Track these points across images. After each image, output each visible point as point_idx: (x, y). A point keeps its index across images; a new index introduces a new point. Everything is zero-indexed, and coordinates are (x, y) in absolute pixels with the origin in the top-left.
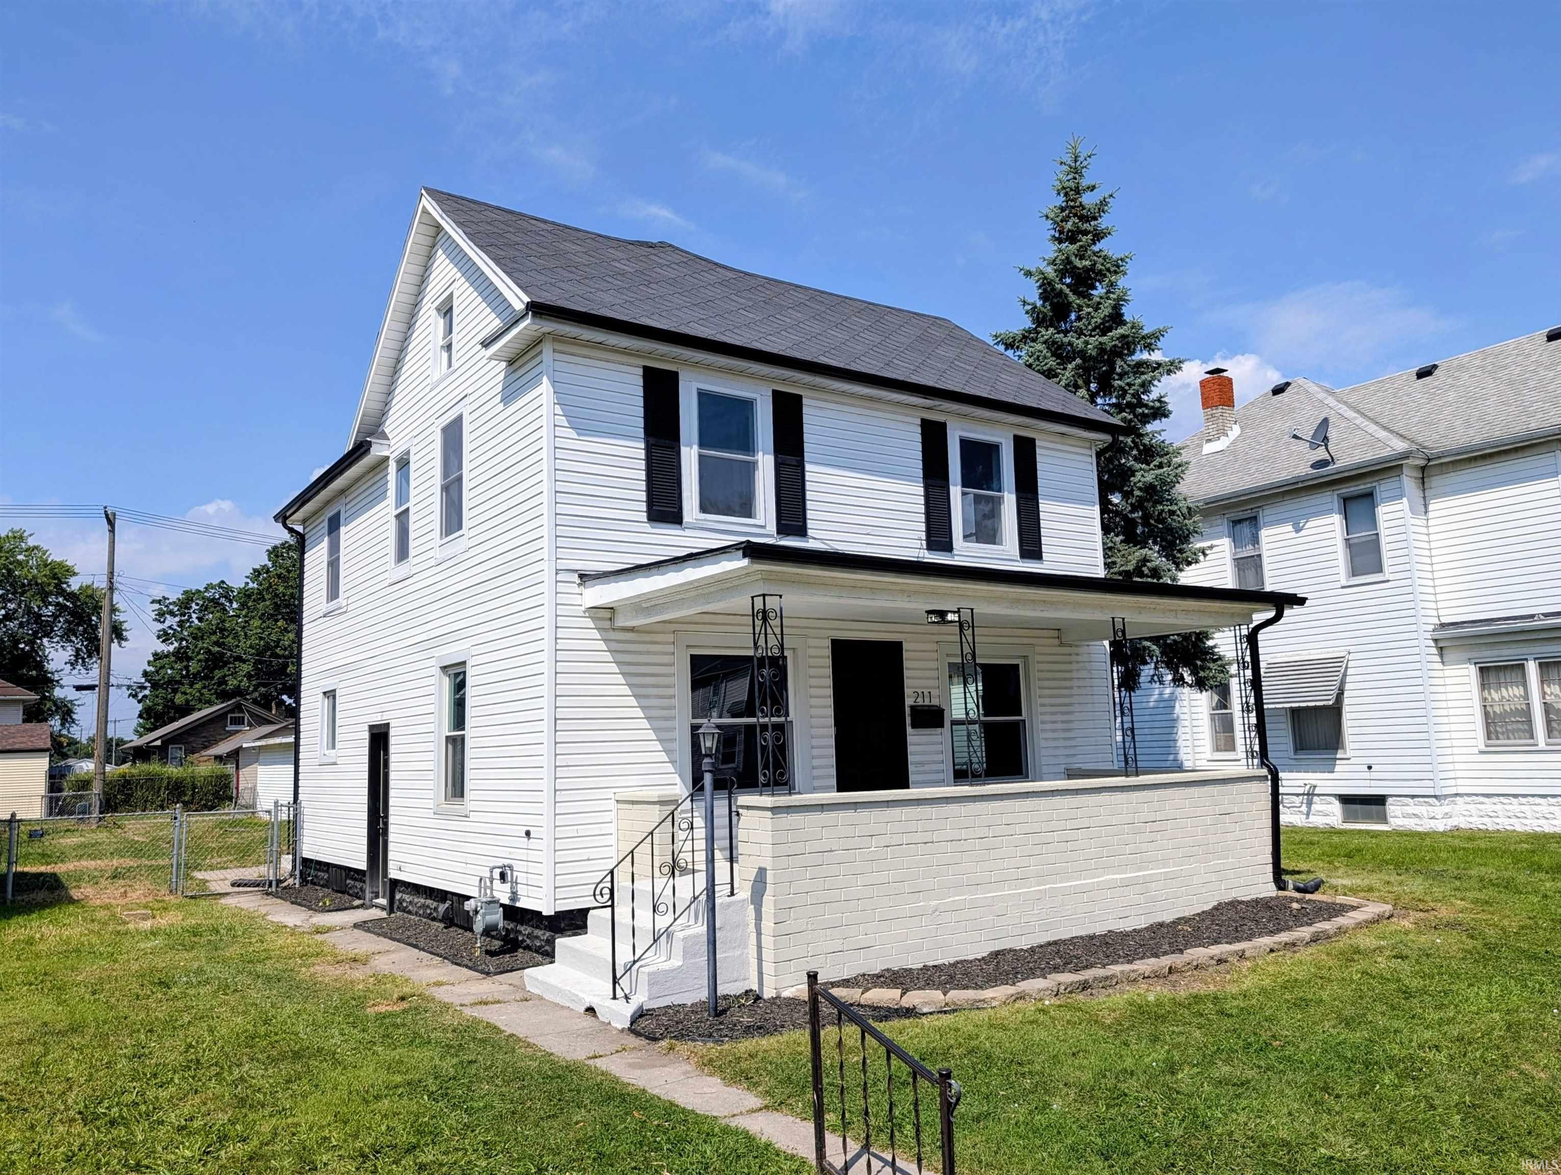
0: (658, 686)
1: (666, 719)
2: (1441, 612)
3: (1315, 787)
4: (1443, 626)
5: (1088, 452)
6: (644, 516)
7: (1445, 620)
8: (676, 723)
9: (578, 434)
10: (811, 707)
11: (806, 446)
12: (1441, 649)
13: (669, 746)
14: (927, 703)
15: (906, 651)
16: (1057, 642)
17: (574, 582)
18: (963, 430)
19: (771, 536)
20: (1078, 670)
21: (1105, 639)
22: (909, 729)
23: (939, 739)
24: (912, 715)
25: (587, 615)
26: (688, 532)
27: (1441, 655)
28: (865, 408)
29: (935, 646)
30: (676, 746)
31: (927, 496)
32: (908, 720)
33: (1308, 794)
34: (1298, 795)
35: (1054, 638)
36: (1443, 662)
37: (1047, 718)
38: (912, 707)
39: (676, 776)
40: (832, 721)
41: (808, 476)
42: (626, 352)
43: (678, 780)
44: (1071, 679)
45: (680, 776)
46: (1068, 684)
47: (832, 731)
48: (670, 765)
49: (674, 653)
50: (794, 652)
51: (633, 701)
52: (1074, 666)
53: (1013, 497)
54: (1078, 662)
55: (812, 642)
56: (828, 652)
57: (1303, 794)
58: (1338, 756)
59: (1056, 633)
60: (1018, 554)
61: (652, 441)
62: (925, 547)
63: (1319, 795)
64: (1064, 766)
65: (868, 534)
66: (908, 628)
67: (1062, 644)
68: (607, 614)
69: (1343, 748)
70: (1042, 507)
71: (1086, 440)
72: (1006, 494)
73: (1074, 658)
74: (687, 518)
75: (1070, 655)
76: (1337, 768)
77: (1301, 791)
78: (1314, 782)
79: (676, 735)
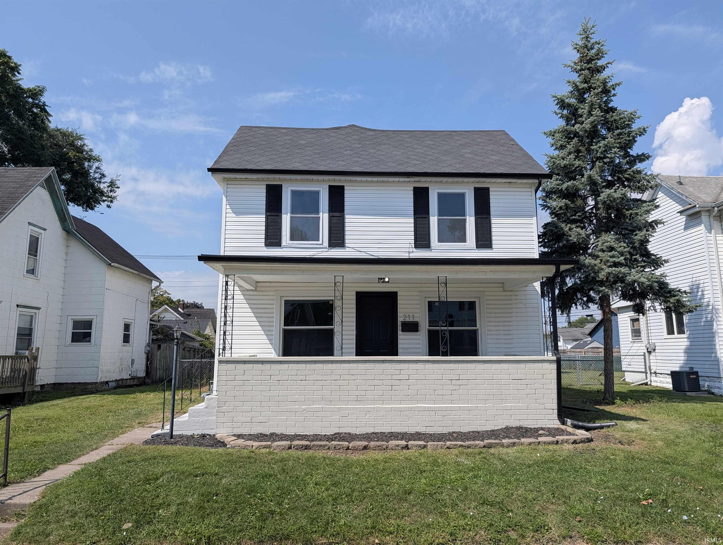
0: (267, 313)
1: (270, 326)
5: (530, 190)
6: (263, 244)
8: (274, 328)
9: (236, 215)
10: (343, 322)
11: (346, 208)
13: (270, 337)
14: (411, 320)
15: (400, 296)
16: (501, 289)
18: (439, 189)
19: (326, 248)
20: (516, 304)
22: (400, 332)
23: (418, 337)
24: (402, 326)
26: (284, 249)
28: (380, 186)
29: (418, 293)
30: (273, 337)
31: (415, 223)
32: (400, 328)
35: (499, 287)
37: (492, 328)
38: (402, 322)
39: (273, 349)
40: (355, 328)
41: (346, 220)
42: (258, 180)
43: (273, 352)
44: (511, 308)
45: (274, 350)
46: (509, 311)
47: (354, 332)
48: (270, 345)
49: (274, 299)
50: (335, 298)
51: (255, 319)
52: (514, 302)
53: (473, 219)
54: (516, 300)
55: (345, 293)
56: (354, 297)
59: (501, 285)
60: (475, 246)
61: (268, 214)
62: (413, 247)
65: (379, 243)
66: (401, 285)
67: (504, 290)
70: (493, 221)
71: (529, 184)
72: (468, 217)
73: (514, 297)
74: (284, 243)
75: (511, 296)
79: (274, 333)
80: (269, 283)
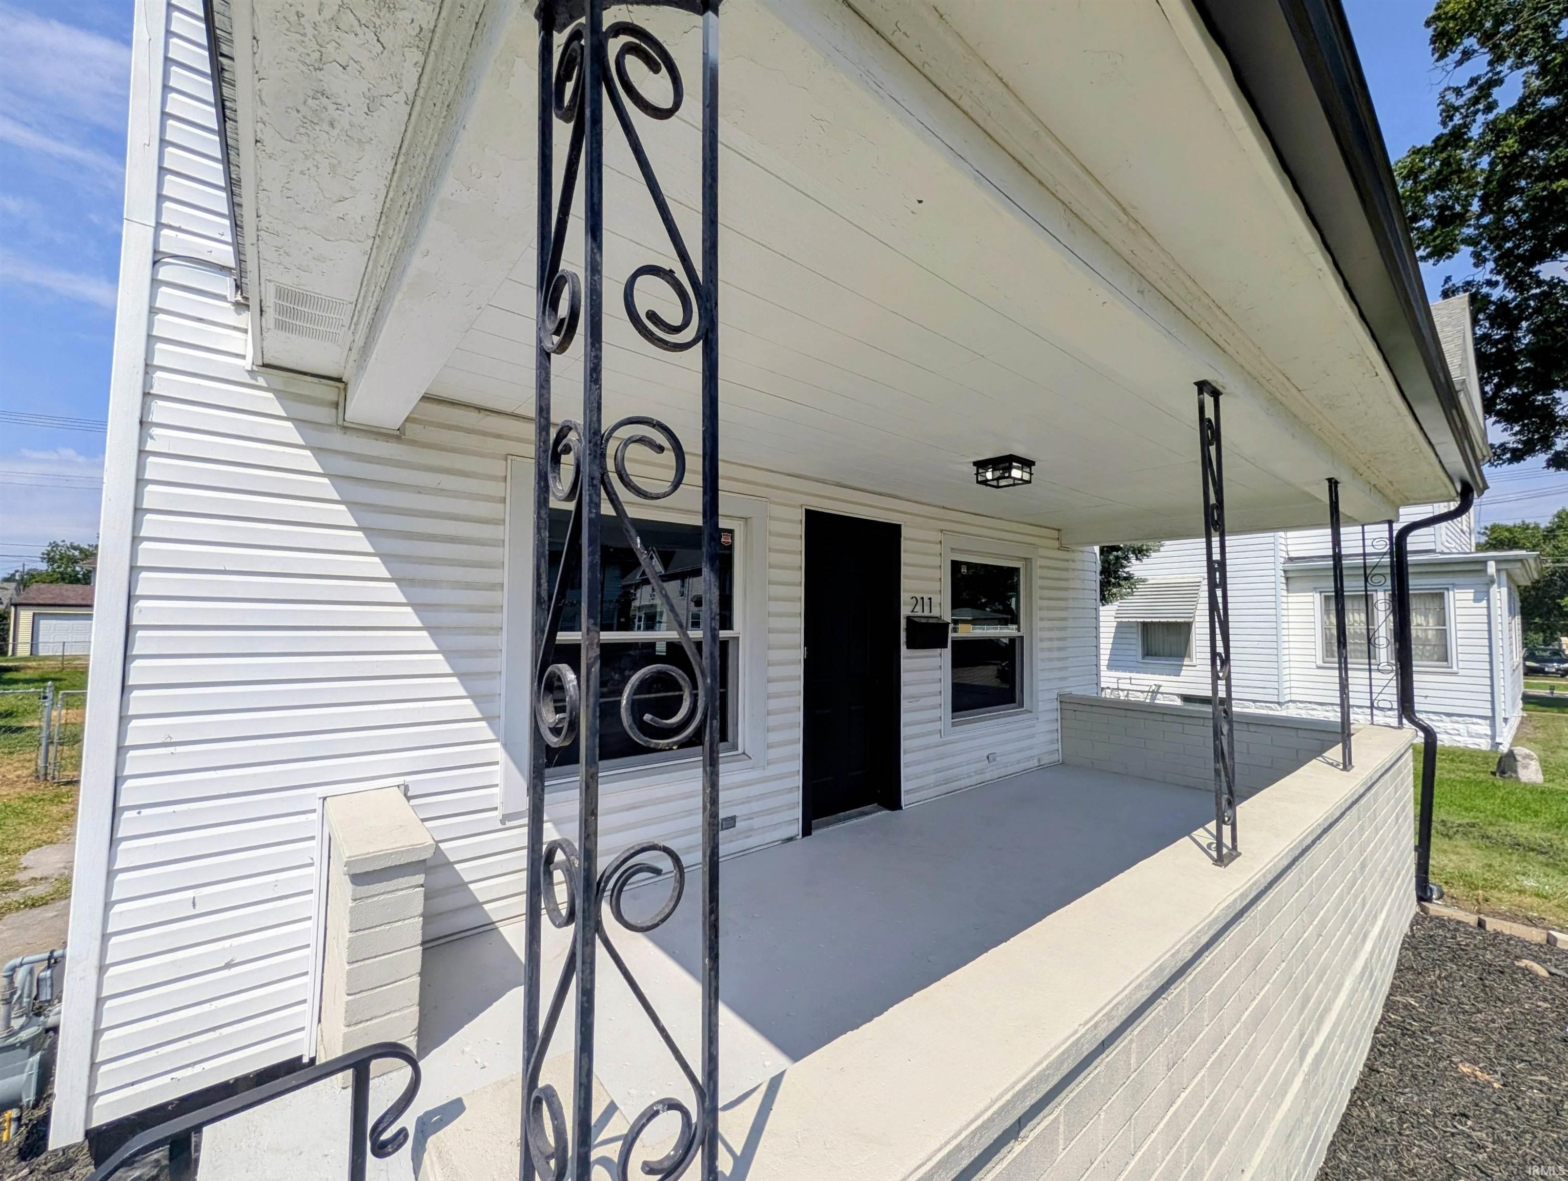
1: (476, 631)
2: (1290, 548)
3: (1160, 686)
4: (1291, 559)
7: (1292, 555)
8: (502, 641)
10: (770, 615)
12: (1287, 579)
14: (926, 613)
15: (905, 539)
16: (1056, 544)
17: (223, 298)
20: (1073, 579)
21: (1095, 544)
22: (903, 648)
23: (936, 662)
24: (908, 630)
25: (261, 381)
27: (1287, 584)
29: (939, 536)
30: (500, 686)
32: (903, 637)
33: (1153, 692)
34: (1142, 692)
35: (1054, 539)
36: (1288, 590)
37: (1046, 634)
38: (909, 619)
39: (497, 745)
40: (800, 638)
44: (1066, 589)
45: (505, 746)
46: (1064, 595)
47: (800, 654)
48: (483, 724)
49: (503, 500)
50: (746, 523)
52: (1070, 575)
54: (1073, 570)
55: (776, 511)
56: (800, 530)
57: (1149, 692)
58: (1185, 663)
59: (1055, 534)
63: (1162, 693)
64: (1056, 691)
66: (907, 505)
67: (1061, 548)
68: (328, 392)
69: (1189, 656)
73: (1071, 564)
75: (1068, 561)
76: (1183, 673)
77: (1147, 689)
78: (1160, 683)
79: (501, 663)
80: (474, 414)
